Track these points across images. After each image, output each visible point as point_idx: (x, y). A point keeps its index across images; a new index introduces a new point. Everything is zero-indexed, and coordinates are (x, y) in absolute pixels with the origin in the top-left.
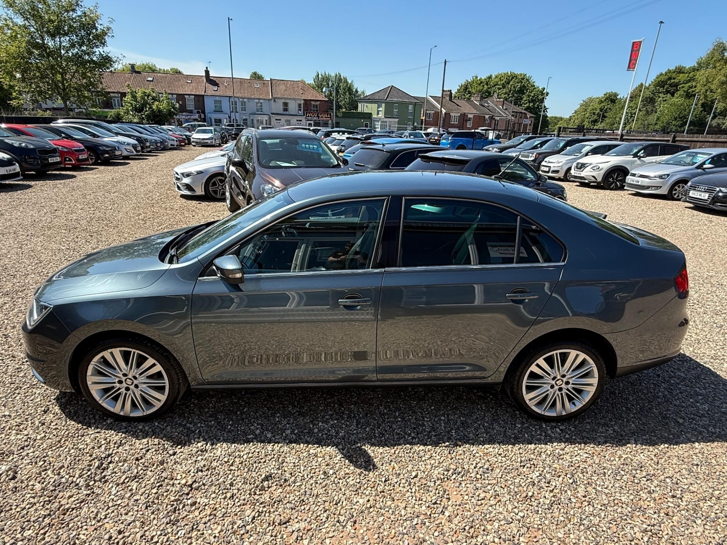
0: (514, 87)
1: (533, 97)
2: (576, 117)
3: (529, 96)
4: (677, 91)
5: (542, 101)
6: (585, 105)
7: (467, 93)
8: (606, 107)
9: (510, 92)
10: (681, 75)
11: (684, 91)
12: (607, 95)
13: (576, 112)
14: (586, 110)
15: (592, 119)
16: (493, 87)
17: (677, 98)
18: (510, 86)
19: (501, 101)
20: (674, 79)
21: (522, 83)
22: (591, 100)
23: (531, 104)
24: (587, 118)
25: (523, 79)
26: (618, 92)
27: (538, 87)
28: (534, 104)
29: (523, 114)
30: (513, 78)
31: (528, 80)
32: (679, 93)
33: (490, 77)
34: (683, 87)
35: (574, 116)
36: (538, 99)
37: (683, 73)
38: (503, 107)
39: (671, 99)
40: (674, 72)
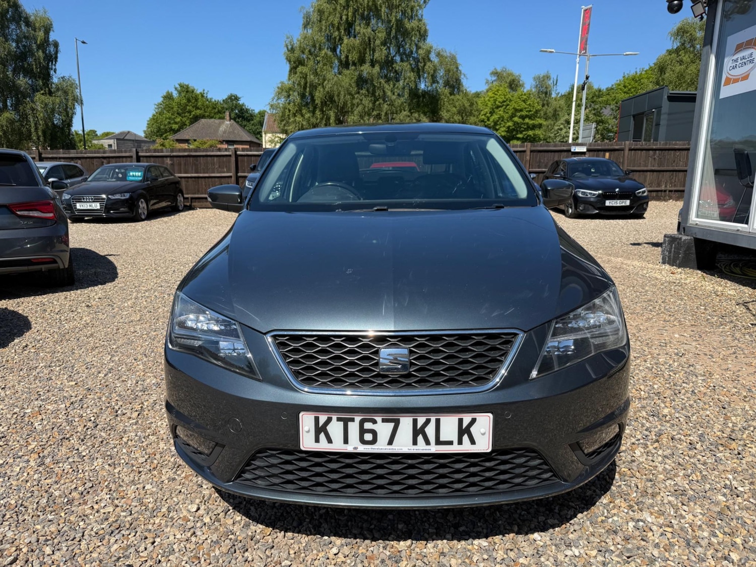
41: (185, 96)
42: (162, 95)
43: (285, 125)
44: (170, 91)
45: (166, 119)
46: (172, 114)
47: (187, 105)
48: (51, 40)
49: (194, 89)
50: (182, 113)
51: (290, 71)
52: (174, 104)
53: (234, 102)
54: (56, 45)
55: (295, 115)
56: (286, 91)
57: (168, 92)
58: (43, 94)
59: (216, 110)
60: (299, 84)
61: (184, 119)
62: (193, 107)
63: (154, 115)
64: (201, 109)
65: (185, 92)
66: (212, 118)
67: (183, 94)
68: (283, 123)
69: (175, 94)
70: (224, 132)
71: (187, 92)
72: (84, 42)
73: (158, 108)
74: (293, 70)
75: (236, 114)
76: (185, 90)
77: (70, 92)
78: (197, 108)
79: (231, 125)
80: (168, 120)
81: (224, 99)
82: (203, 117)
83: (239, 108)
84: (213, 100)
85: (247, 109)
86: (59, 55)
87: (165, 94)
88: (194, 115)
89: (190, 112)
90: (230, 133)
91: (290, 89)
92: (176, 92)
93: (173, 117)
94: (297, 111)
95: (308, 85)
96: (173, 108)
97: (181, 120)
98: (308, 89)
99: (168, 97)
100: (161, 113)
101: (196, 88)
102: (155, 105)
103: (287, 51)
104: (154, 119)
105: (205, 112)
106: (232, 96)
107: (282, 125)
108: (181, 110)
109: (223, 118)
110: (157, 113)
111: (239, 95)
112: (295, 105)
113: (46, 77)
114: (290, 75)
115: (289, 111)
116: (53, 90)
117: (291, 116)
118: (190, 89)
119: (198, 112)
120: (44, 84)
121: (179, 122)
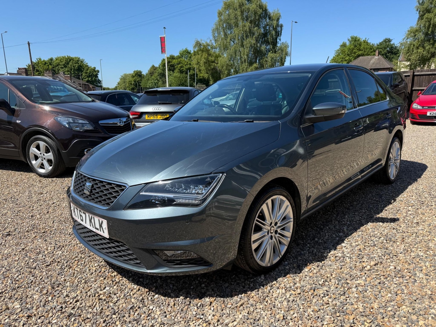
0: (73, 66)
1: (90, 73)
2: (120, 87)
3: (86, 73)
4: (175, 69)
5: (96, 76)
6: (124, 79)
7: (35, 71)
8: (137, 80)
9: (71, 70)
10: (174, 60)
11: (179, 69)
12: (136, 72)
13: (119, 84)
14: (125, 82)
15: (131, 88)
16: (56, 66)
17: (176, 73)
18: (70, 66)
19: (68, 77)
20: (172, 62)
21: (78, 64)
22: (126, 75)
23: (90, 79)
24: (128, 87)
25: (78, 61)
26: (142, 71)
27: (91, 67)
28: (92, 78)
29: (87, 85)
30: (70, 60)
31: (82, 62)
32: (176, 70)
33: (51, 59)
34: (177, 67)
35: (118, 86)
36: (94, 75)
37: (175, 59)
38: (71, 81)
39: (173, 74)
40: (170, 58)
41: (353, 44)
42: (340, 45)
43: (408, 56)
44: (345, 42)
45: (340, 58)
46: (344, 56)
47: (354, 49)
48: (280, 24)
49: (360, 39)
50: (350, 54)
51: (419, 19)
52: (346, 49)
53: (387, 43)
54: (281, 26)
55: (418, 48)
56: (413, 33)
57: (344, 42)
58: (272, 53)
59: (372, 50)
60: (425, 26)
61: (351, 58)
62: (357, 50)
63: (334, 57)
64: (363, 51)
65: (354, 41)
66: (368, 55)
67: (352, 43)
68: (408, 54)
69: (348, 43)
70: (373, 64)
71: (355, 41)
72: (296, 22)
73: (337, 53)
74: (421, 17)
75: (387, 51)
76: (355, 40)
77: (284, 50)
78: (360, 50)
79: (379, 59)
80: (341, 59)
81: (381, 42)
82: (363, 55)
83: (390, 47)
84: (371, 44)
85: (395, 47)
86: (282, 31)
87: (342, 44)
88: (357, 54)
89: (355, 53)
90: (377, 63)
91: (417, 31)
92: (348, 42)
93: (344, 57)
94: (420, 45)
95: (431, 26)
96: (345, 52)
97: (349, 58)
98: (430, 29)
99: (344, 45)
100: (337, 56)
101: (361, 38)
102: (335, 51)
103: (418, 5)
104: (333, 59)
105: (365, 52)
106: (386, 39)
107: (407, 56)
108: (350, 52)
109: (374, 55)
110: (335, 56)
111: (391, 39)
112: (418, 41)
113: (275, 43)
114: (418, 21)
115: (414, 46)
116: (276, 50)
117: (414, 49)
118: (357, 39)
119: (360, 52)
120: (273, 48)
121: (348, 59)
